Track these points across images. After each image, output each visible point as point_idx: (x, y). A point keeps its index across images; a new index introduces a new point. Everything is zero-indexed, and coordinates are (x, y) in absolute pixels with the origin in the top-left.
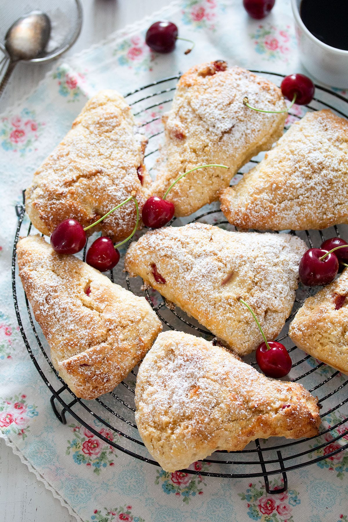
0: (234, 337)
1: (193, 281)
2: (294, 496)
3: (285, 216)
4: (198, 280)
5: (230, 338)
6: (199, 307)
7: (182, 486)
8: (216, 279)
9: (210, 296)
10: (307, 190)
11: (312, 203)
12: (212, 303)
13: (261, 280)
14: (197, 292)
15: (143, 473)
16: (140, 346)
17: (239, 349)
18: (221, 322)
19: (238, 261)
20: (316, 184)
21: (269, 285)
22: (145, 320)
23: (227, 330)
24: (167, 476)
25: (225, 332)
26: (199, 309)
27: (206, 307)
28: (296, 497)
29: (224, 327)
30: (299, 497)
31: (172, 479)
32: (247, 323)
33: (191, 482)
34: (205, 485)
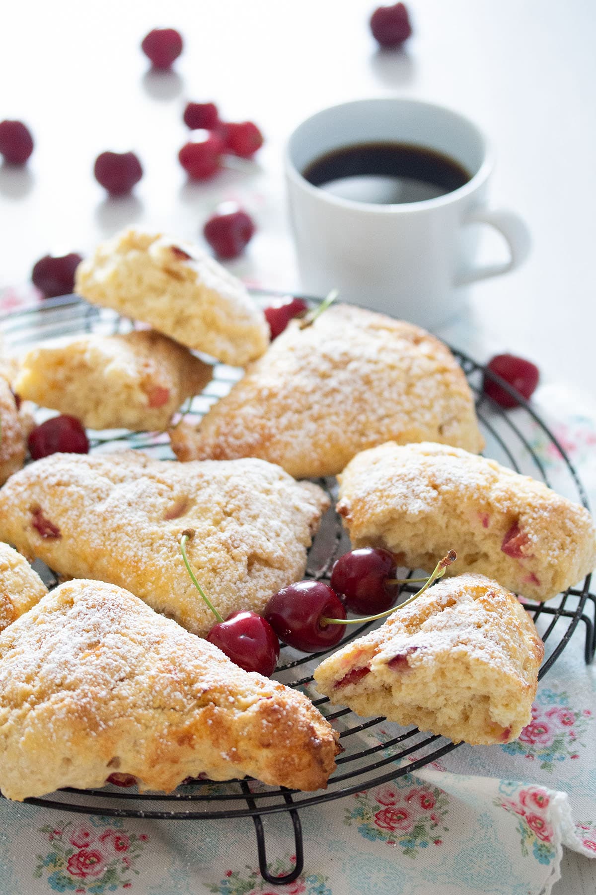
0: (190, 596)
1: (112, 512)
2: (317, 885)
3: (289, 439)
4: (120, 510)
5: (181, 600)
6: (122, 553)
7: (90, 879)
8: (153, 506)
9: (142, 531)
10: (326, 395)
11: (337, 414)
12: (146, 541)
13: (239, 509)
14: (119, 528)
15: (10, 861)
16: (6, 610)
17: (199, 621)
18: (163, 570)
19: (194, 483)
20: (340, 383)
21: (255, 518)
22: (17, 569)
23: (175, 585)
24: (59, 863)
25: (173, 588)
26: (121, 556)
27: (135, 550)
28: (322, 885)
29: (171, 579)
30: (327, 885)
31: (68, 869)
32: (214, 570)
33: (108, 871)
34: (137, 873)
